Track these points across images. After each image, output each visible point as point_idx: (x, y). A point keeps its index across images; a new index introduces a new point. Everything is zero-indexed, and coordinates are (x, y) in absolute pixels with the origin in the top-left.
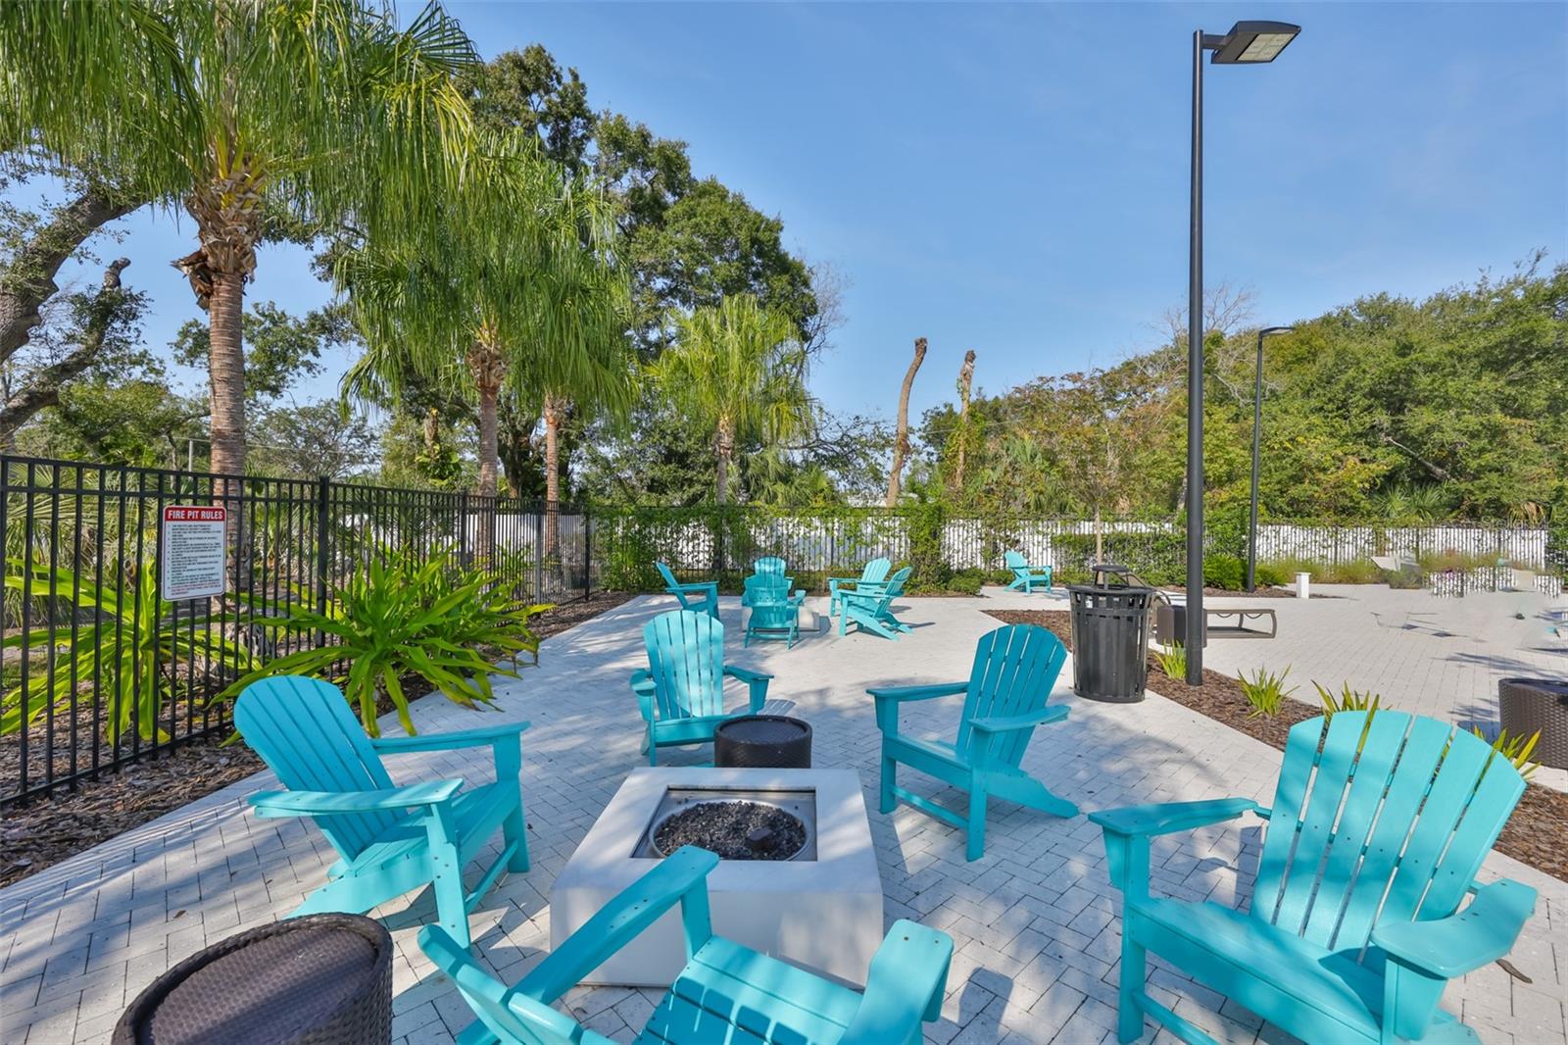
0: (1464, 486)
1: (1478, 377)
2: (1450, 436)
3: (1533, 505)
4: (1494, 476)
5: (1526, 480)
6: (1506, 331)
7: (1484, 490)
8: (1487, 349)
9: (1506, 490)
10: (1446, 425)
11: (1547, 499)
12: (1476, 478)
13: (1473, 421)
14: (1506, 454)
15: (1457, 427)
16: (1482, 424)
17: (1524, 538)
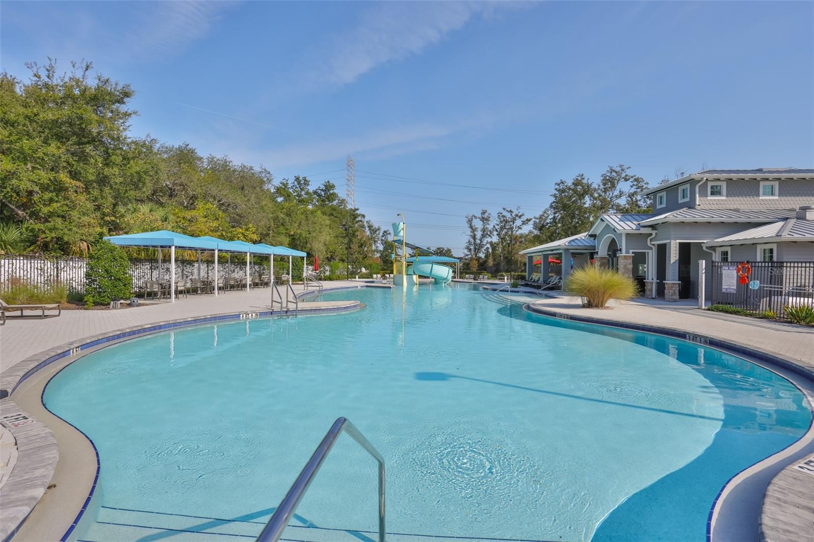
0: (38, 226)
1: (46, 142)
2: (25, 185)
3: (85, 244)
4: (59, 220)
5: (79, 226)
6: (66, 110)
7: (51, 230)
8: (55, 122)
9: (66, 231)
10: (24, 176)
11: (94, 240)
12: (47, 221)
13: (44, 176)
14: (67, 205)
15: (31, 178)
16: (50, 180)
17: (75, 267)
